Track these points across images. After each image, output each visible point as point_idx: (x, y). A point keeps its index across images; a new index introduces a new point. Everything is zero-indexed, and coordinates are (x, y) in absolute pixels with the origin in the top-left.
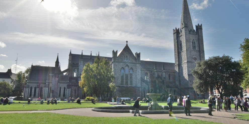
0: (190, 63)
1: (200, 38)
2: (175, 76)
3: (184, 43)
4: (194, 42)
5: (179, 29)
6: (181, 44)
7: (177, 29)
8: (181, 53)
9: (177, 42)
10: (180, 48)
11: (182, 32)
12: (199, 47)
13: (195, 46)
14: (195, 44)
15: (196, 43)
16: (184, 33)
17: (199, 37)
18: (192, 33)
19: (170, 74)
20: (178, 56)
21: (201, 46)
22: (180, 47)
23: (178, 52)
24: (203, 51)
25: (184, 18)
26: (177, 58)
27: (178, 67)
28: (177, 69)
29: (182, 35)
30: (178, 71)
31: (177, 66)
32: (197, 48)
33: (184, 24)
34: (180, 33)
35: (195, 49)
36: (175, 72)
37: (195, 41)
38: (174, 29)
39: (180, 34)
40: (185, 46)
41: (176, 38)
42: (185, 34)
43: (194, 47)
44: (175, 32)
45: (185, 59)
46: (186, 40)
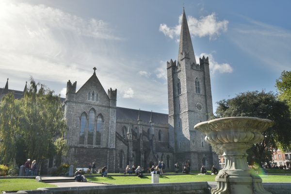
0: (193, 113)
1: (206, 77)
2: (168, 134)
3: (184, 82)
4: (198, 82)
5: (175, 61)
6: (179, 85)
7: (174, 61)
8: (178, 97)
9: (173, 80)
10: (177, 90)
11: (181, 65)
12: (205, 91)
13: (199, 88)
14: (199, 85)
15: (200, 83)
16: (185, 67)
17: (204, 74)
18: (195, 68)
19: (160, 130)
20: (174, 101)
21: (207, 88)
22: (177, 88)
23: (174, 95)
24: (211, 97)
25: (183, 46)
26: (173, 105)
27: (173, 120)
28: (171, 123)
29: (180, 71)
30: (173, 126)
31: (172, 117)
32: (202, 92)
33: (184, 53)
34: (177, 67)
35: (199, 92)
36: (168, 128)
37: (200, 81)
38: (168, 62)
39: (177, 69)
40: (186, 87)
41: (171, 74)
42: (186, 69)
43: (198, 90)
44: (171, 65)
45: (185, 107)
46: (187, 77)
